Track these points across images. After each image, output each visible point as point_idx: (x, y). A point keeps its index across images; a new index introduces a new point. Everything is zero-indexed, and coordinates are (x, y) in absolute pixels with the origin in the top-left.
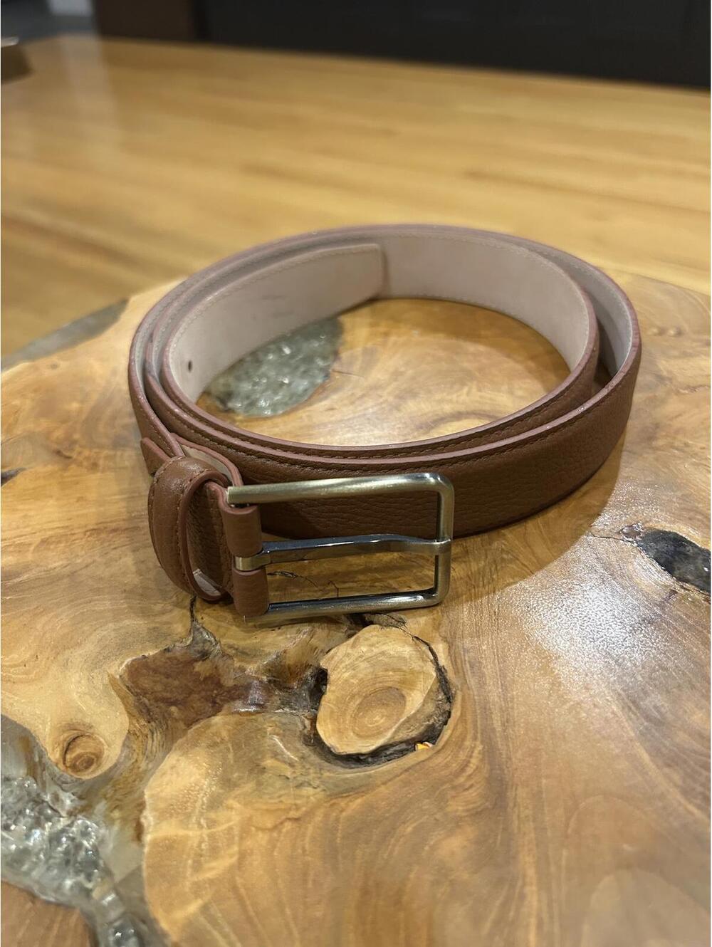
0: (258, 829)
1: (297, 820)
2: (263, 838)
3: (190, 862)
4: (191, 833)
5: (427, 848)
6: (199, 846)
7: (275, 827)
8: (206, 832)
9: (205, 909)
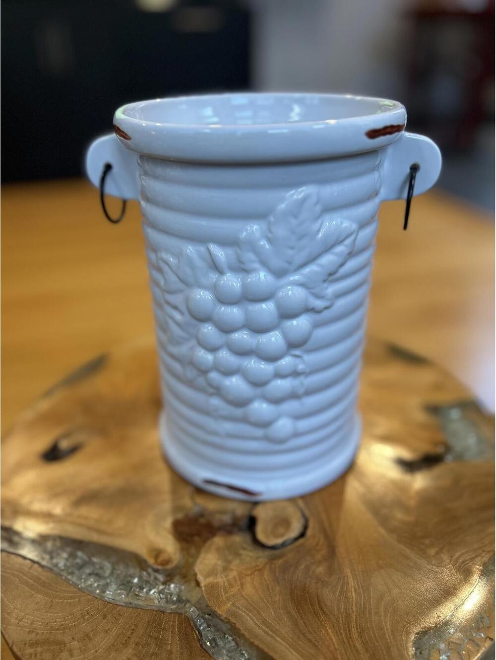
0: (246, 575)
1: (259, 570)
2: (248, 579)
3: (222, 590)
4: (219, 581)
5: (311, 572)
6: (224, 584)
7: (252, 574)
8: (225, 579)
9: (233, 604)
